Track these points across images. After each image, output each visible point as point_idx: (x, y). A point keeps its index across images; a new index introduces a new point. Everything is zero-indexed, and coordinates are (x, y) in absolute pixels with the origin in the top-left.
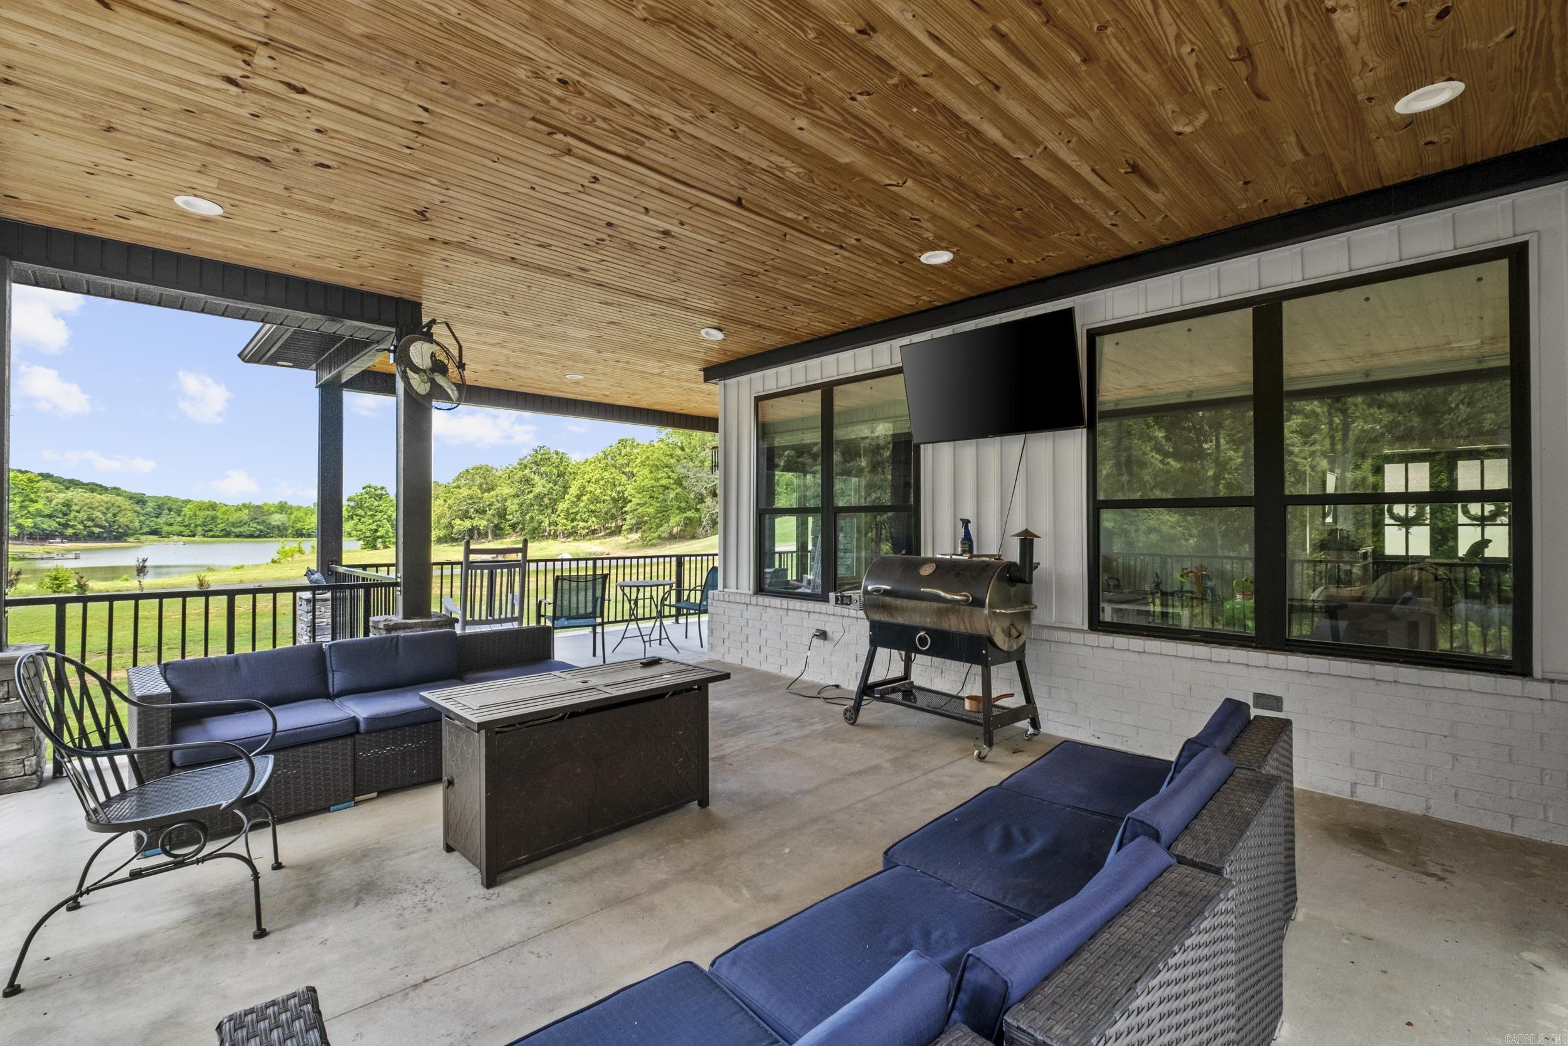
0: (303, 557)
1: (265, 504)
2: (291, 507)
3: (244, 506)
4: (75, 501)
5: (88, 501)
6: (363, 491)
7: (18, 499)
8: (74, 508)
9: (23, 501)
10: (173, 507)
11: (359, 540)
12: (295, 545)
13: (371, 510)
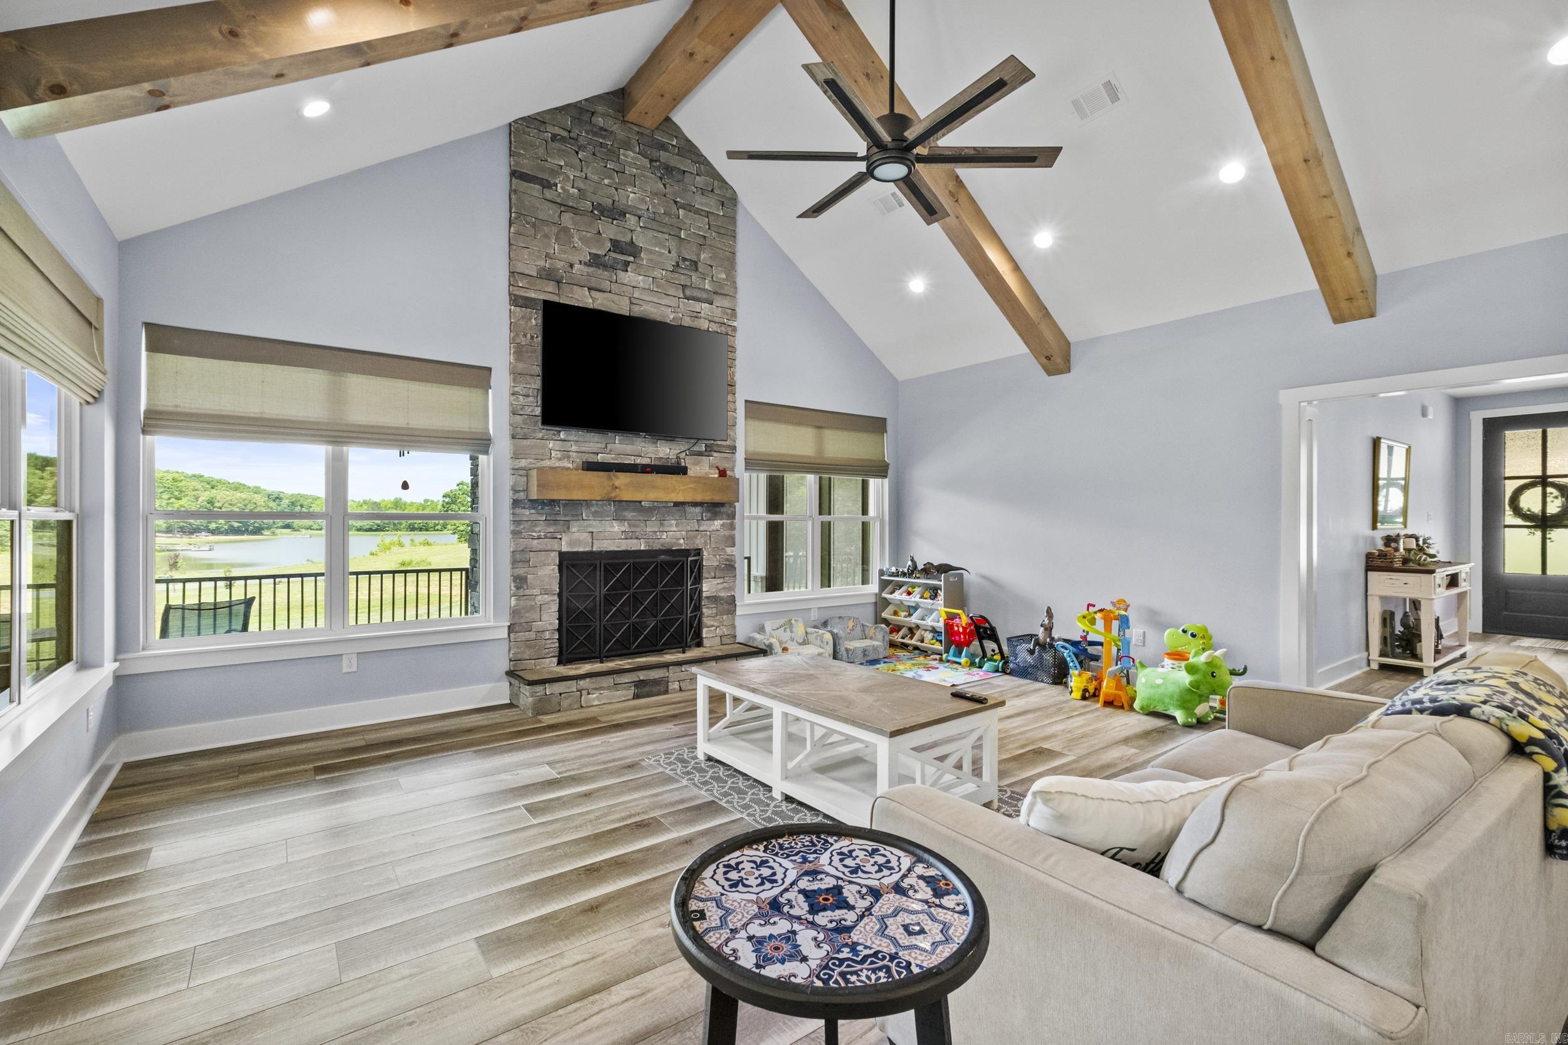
0: (402, 550)
1: (383, 501)
2: (405, 504)
3: (365, 502)
4: (218, 498)
5: (229, 498)
6: (457, 488)
7: (165, 496)
8: (217, 504)
9: (169, 499)
10: (305, 503)
11: (454, 533)
12: (396, 539)
13: (463, 505)
